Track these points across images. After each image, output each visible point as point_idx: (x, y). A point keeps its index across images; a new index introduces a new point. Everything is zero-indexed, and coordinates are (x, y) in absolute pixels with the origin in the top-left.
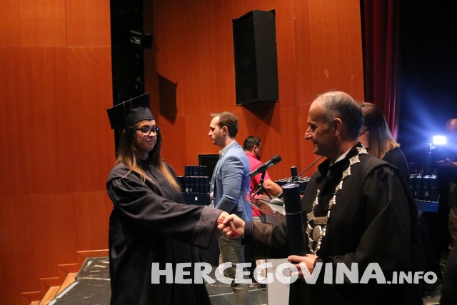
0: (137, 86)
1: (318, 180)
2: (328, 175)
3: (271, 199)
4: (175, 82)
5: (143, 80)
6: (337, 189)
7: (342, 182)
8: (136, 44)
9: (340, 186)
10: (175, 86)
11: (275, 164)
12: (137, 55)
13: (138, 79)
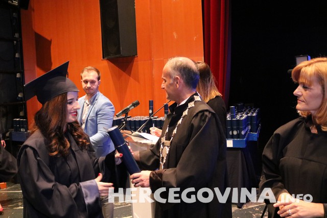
0: (15, 42)
1: (168, 116)
2: (174, 113)
3: (132, 133)
4: (50, 40)
5: (20, 36)
6: (178, 123)
7: (182, 119)
8: (14, 5)
9: (180, 122)
10: (50, 42)
11: (135, 107)
12: (14, 14)
13: (17, 35)
